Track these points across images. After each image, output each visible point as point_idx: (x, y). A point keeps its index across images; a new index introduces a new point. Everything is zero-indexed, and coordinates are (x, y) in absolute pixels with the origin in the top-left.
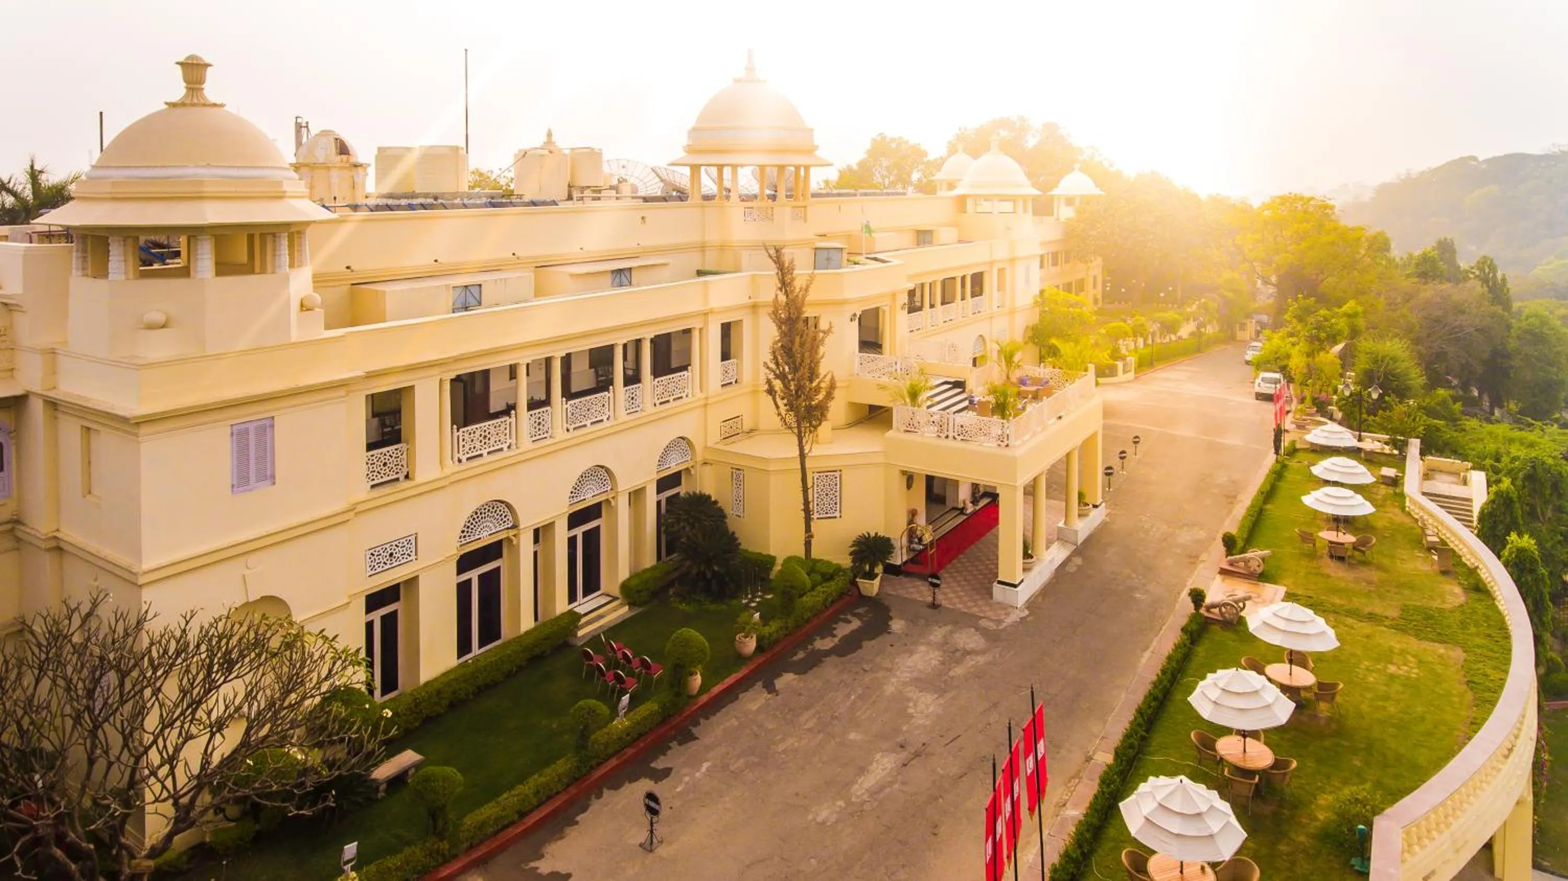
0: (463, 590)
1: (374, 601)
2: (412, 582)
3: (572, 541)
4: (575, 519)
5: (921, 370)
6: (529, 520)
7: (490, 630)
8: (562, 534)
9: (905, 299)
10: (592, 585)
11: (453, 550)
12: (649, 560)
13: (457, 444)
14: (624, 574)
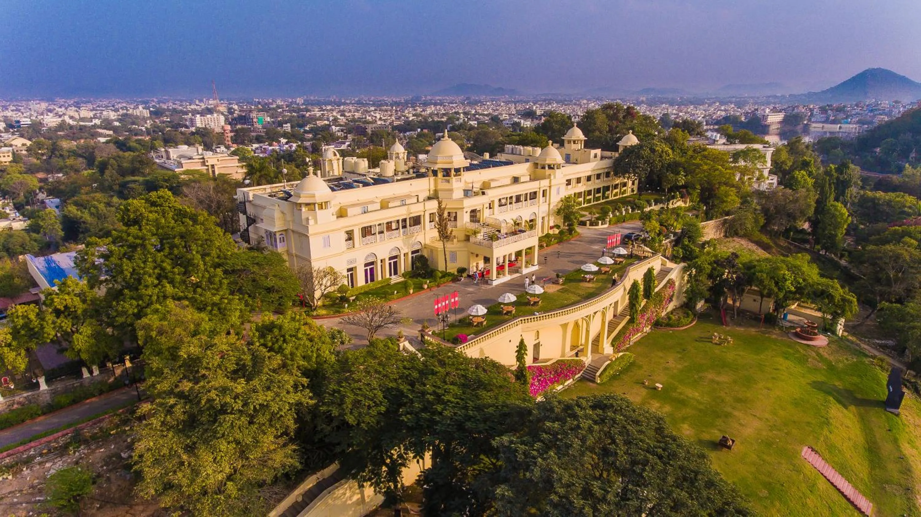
0: (366, 271)
1: (349, 270)
2: (356, 267)
3: (390, 264)
4: (391, 259)
5: (515, 223)
6: (379, 258)
7: (372, 280)
8: (387, 262)
9: (488, 205)
10: (396, 273)
11: (363, 262)
12: (410, 269)
13: (363, 241)
14: (403, 271)
